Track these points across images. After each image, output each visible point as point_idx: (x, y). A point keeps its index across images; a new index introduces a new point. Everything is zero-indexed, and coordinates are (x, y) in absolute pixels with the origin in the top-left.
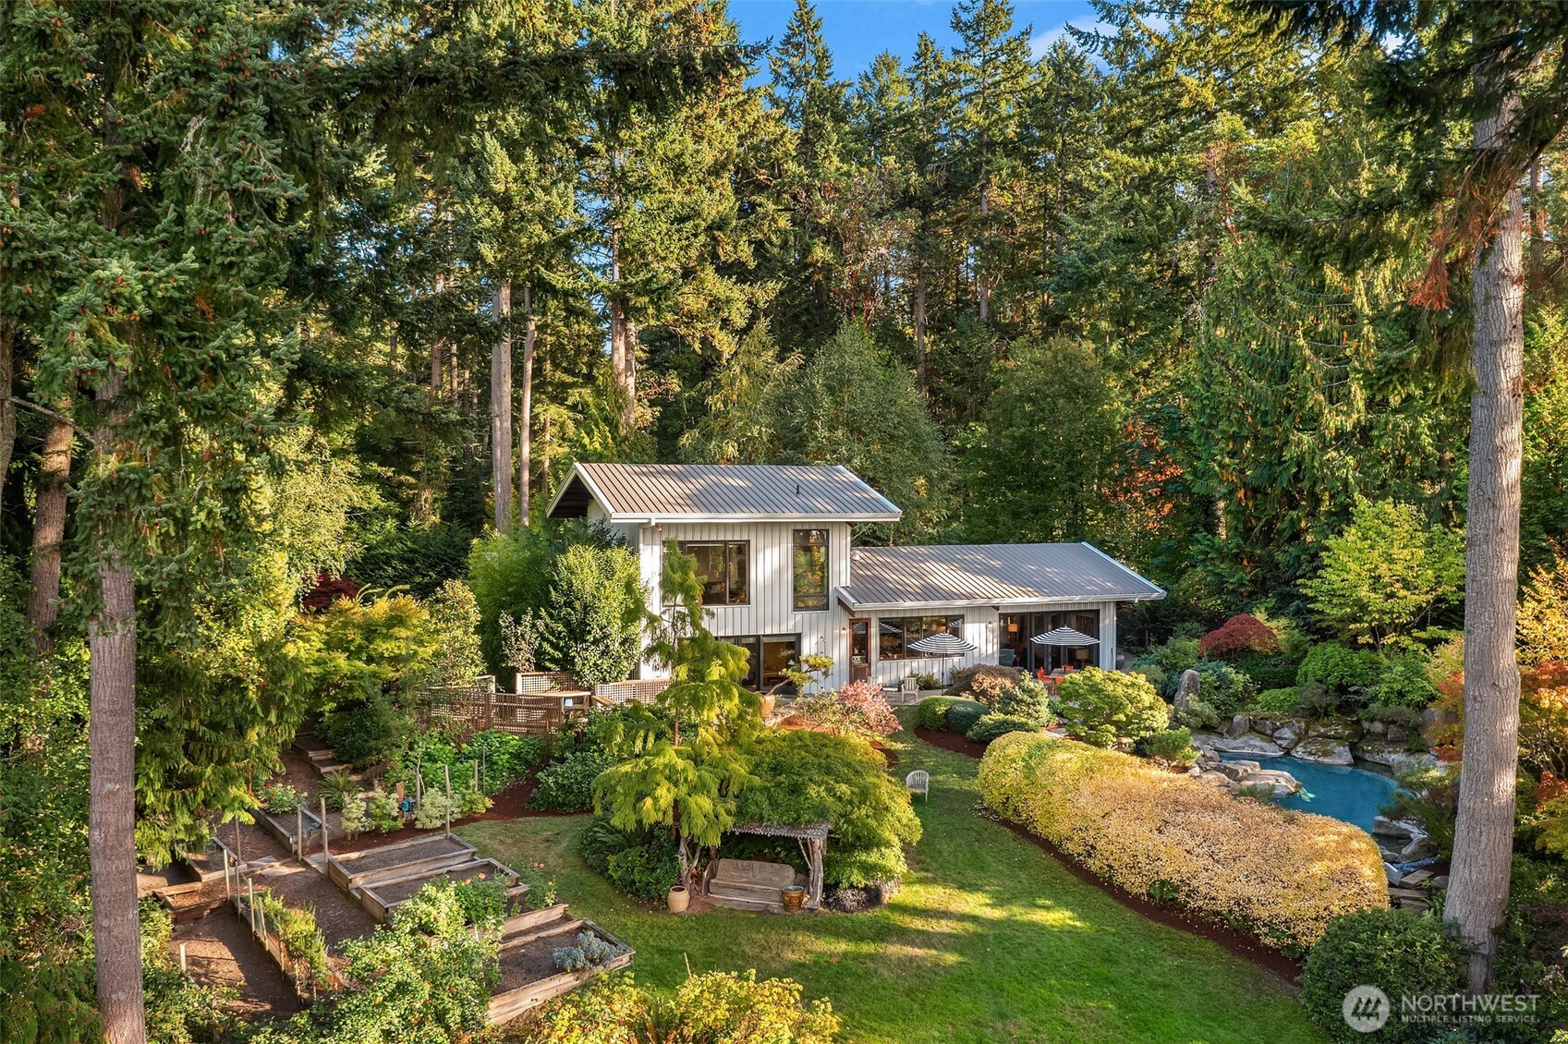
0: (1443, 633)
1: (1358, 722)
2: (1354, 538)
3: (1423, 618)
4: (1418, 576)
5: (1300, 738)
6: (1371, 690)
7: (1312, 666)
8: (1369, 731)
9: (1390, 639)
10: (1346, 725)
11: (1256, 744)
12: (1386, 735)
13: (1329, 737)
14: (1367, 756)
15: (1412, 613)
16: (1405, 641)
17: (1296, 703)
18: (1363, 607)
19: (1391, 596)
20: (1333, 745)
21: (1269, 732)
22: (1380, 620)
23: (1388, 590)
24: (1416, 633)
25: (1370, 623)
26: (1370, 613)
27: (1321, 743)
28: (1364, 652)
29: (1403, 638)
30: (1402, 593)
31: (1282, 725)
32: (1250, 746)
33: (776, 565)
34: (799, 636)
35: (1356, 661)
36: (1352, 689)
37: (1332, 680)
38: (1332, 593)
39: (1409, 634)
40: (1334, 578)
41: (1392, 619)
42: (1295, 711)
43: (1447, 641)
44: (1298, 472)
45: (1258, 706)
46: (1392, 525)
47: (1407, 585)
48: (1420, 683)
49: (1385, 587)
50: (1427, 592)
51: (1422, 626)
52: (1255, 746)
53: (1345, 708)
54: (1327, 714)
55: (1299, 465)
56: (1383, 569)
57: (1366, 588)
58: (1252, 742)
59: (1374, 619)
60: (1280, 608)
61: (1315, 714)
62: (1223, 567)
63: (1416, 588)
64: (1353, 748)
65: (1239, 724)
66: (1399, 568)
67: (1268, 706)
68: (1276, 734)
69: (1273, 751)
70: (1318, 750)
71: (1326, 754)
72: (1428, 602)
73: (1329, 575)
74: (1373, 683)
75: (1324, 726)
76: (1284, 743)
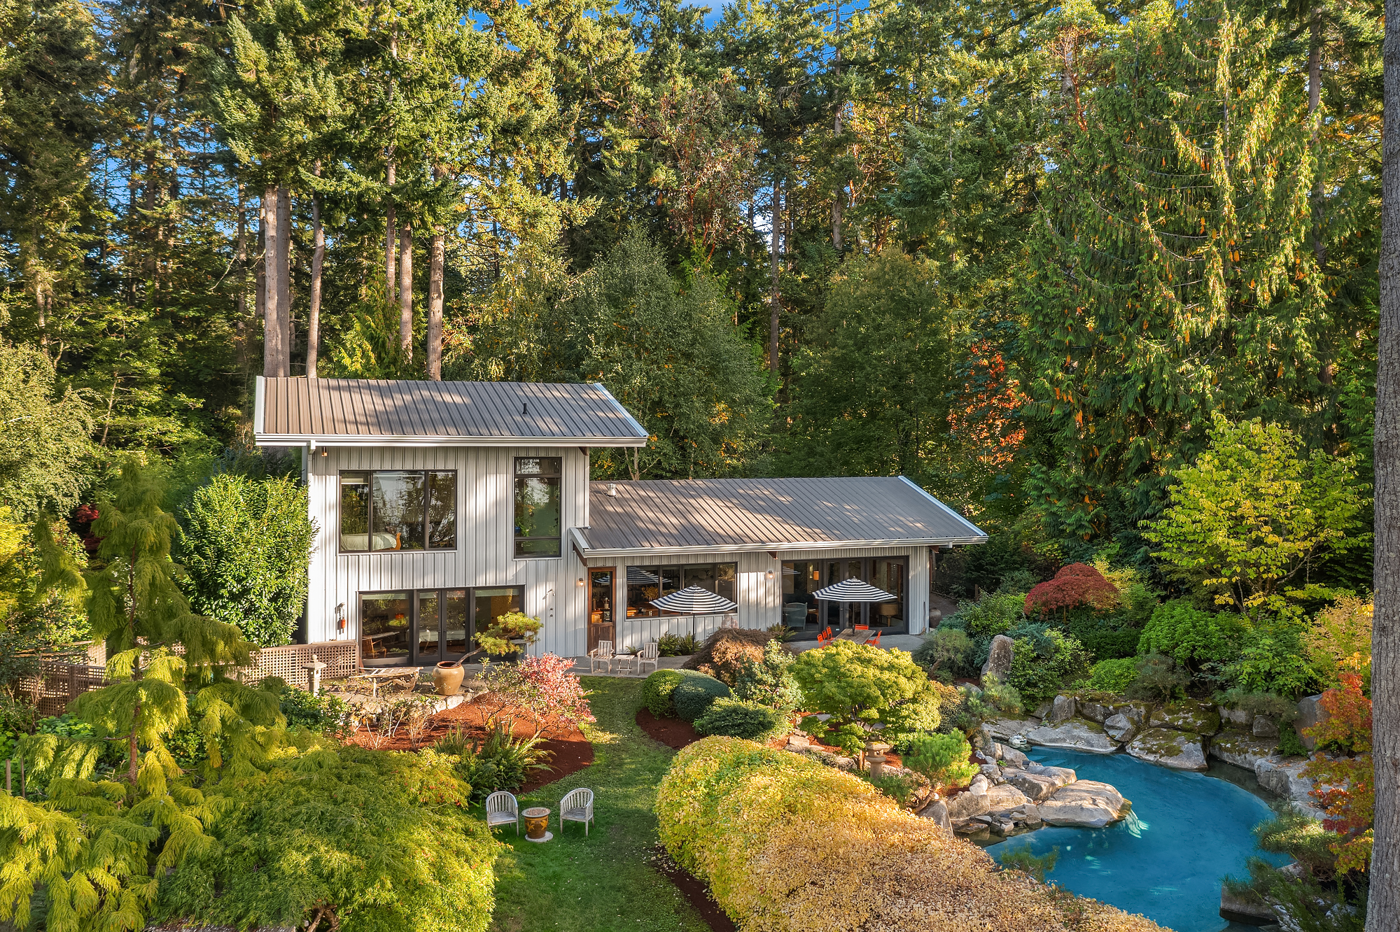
0: (1326, 593)
1: (1214, 709)
2: (1210, 467)
3: (1298, 572)
4: (1293, 517)
5: (1139, 727)
6: (1230, 668)
7: (1155, 633)
8: (1229, 721)
9: (1255, 600)
10: (1198, 711)
11: (1080, 737)
12: (1250, 726)
13: (1176, 728)
14: (1226, 756)
15: (1283, 566)
16: (1276, 601)
17: (1134, 681)
18: (1221, 556)
19: (1258, 542)
20: (1181, 741)
21: (1099, 718)
22: (1243, 574)
23: (1253, 535)
24: (1291, 592)
25: (1230, 578)
26: (1230, 565)
27: (1166, 737)
28: (1222, 616)
29: (1273, 598)
30: (1272, 539)
31: (1117, 710)
32: (1073, 738)
33: (491, 498)
34: (521, 590)
35: (1212, 627)
36: (1204, 667)
37: (1181, 652)
38: (1182, 539)
39: (1281, 592)
40: (1182, 518)
41: (1259, 574)
42: (1133, 690)
43: (1331, 603)
44: (1146, 388)
45: (1088, 683)
46: (1259, 451)
47: (1278, 529)
48: (1295, 660)
49: (1250, 531)
50: (1305, 538)
51: (1298, 582)
52: (1079, 738)
53: (1198, 689)
54: (1174, 696)
55: (1147, 381)
56: (1247, 506)
57: (1223, 532)
58: (1076, 732)
59: (1234, 573)
60: (1126, 555)
61: (1158, 696)
62: (1059, 505)
63: (1290, 532)
64: (1206, 743)
65: (1061, 707)
66: (1267, 506)
67: (1100, 683)
68: (1108, 722)
69: (1103, 746)
70: (1160, 747)
71: (1171, 752)
72: (1306, 551)
73: (1177, 515)
74: (1233, 658)
75: (1170, 712)
76: (1118, 735)
